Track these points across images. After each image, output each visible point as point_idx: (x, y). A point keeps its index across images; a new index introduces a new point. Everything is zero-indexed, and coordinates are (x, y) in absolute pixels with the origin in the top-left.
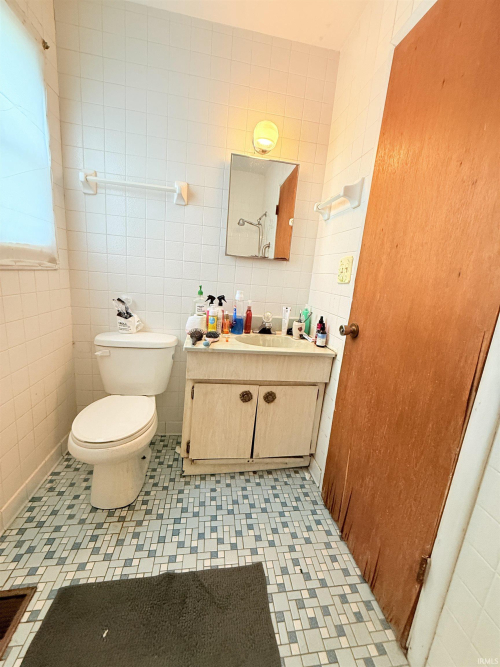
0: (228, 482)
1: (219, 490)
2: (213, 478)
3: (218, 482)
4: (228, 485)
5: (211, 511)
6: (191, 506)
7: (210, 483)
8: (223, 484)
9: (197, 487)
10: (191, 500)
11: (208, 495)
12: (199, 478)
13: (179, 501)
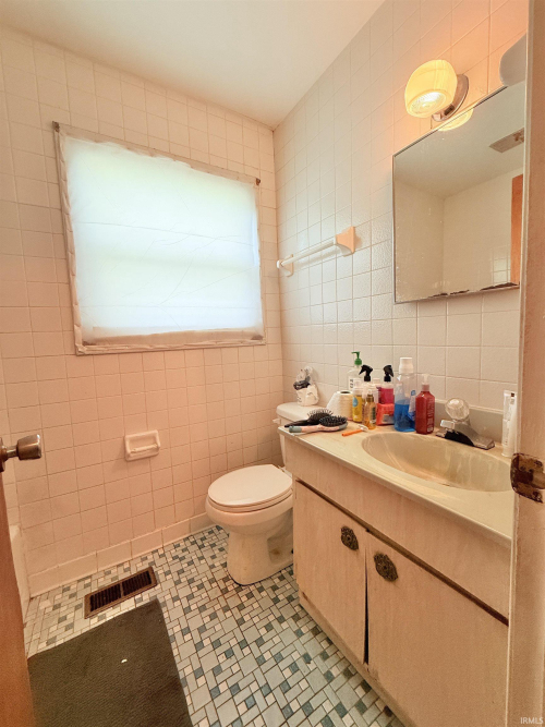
0: (335, 672)
1: (312, 666)
2: (325, 644)
3: (324, 656)
4: (329, 677)
5: (275, 679)
6: (269, 645)
7: (314, 647)
8: (324, 666)
9: (299, 634)
10: (276, 640)
11: (296, 656)
12: (312, 626)
13: (269, 627)
